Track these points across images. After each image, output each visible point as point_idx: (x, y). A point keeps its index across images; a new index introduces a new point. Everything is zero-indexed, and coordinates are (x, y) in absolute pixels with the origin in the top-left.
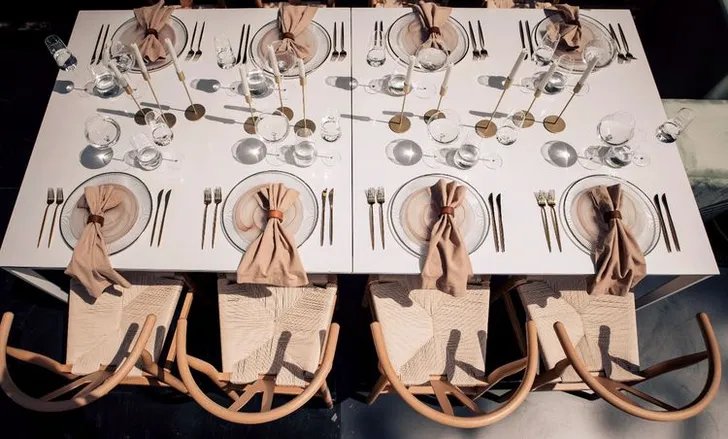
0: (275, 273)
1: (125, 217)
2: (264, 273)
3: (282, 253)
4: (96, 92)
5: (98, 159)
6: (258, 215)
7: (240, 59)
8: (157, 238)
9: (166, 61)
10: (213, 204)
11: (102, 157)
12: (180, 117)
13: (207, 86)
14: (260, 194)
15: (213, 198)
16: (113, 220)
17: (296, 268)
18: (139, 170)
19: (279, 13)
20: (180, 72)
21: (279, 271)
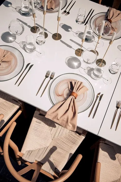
0: (63, 120)
1: (10, 68)
2: (59, 118)
3: (70, 113)
4: (20, 11)
5: (9, 38)
6: (66, 91)
7: (85, 22)
8: (19, 82)
9: (54, 11)
10: (49, 79)
11: (11, 38)
12: (50, 36)
13: (66, 28)
14: (71, 83)
15: (49, 76)
16: (4, 67)
17: (74, 122)
18: (24, 50)
19: (109, 10)
20: (59, 17)
21: (66, 120)
